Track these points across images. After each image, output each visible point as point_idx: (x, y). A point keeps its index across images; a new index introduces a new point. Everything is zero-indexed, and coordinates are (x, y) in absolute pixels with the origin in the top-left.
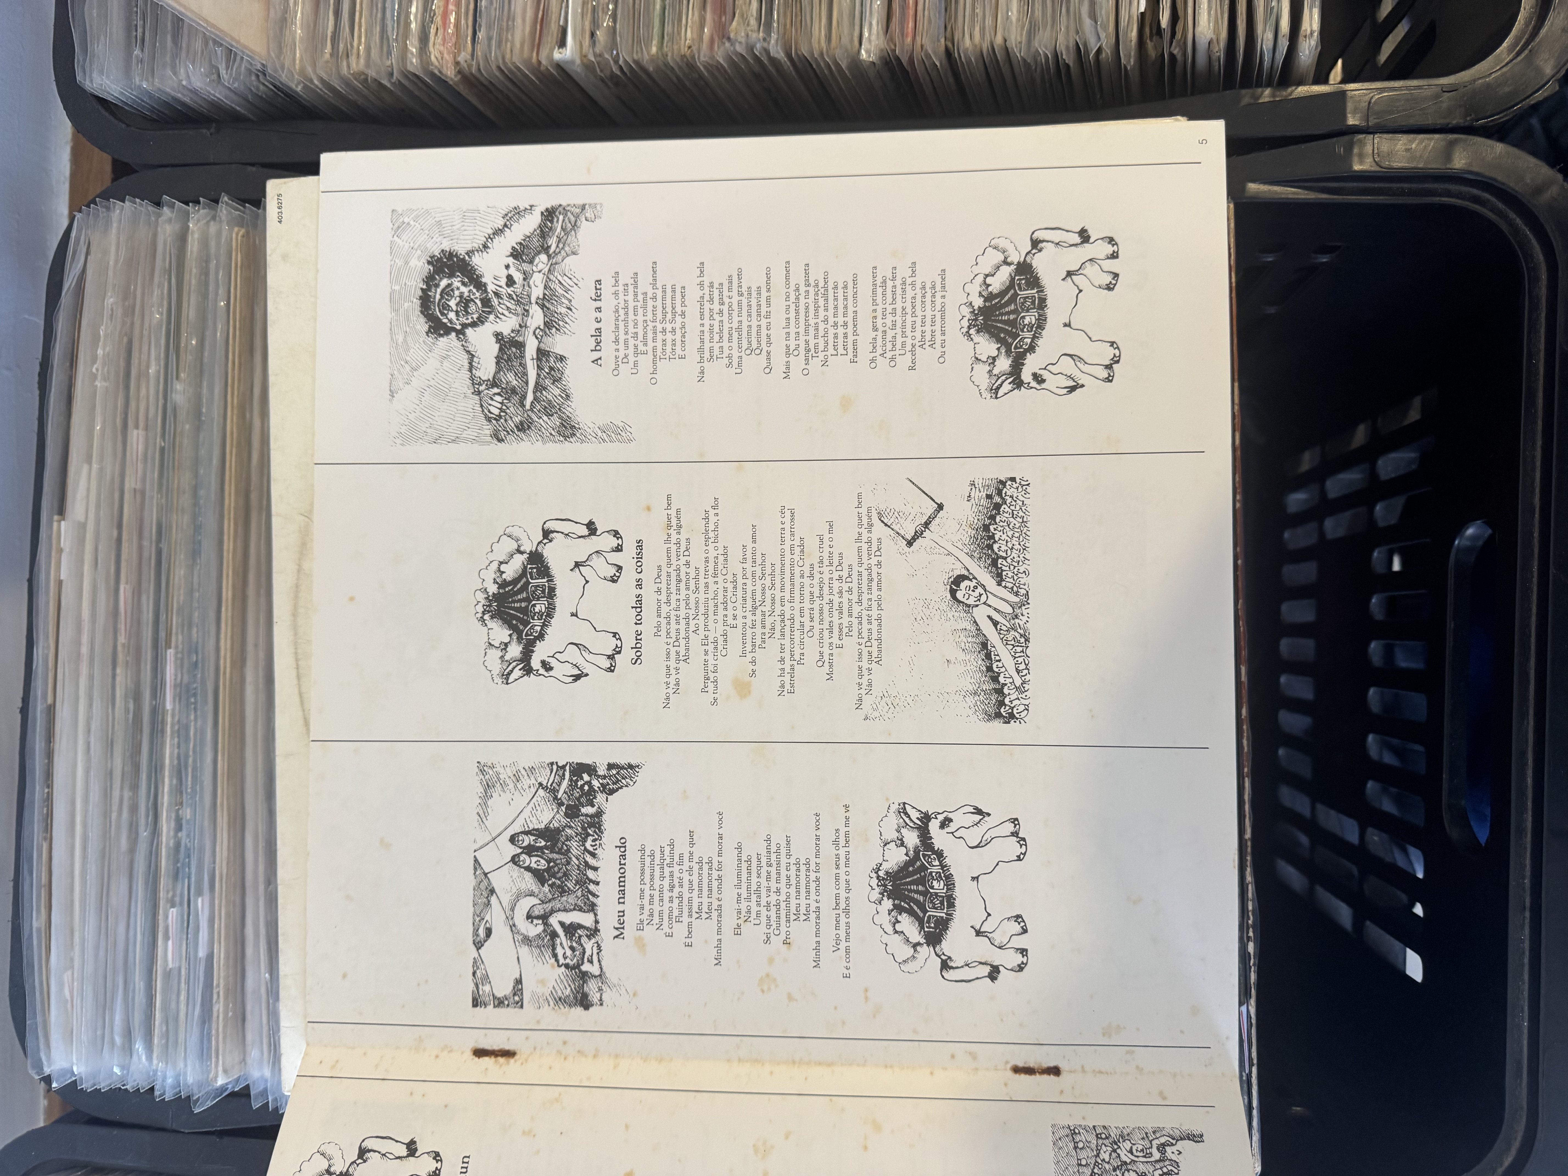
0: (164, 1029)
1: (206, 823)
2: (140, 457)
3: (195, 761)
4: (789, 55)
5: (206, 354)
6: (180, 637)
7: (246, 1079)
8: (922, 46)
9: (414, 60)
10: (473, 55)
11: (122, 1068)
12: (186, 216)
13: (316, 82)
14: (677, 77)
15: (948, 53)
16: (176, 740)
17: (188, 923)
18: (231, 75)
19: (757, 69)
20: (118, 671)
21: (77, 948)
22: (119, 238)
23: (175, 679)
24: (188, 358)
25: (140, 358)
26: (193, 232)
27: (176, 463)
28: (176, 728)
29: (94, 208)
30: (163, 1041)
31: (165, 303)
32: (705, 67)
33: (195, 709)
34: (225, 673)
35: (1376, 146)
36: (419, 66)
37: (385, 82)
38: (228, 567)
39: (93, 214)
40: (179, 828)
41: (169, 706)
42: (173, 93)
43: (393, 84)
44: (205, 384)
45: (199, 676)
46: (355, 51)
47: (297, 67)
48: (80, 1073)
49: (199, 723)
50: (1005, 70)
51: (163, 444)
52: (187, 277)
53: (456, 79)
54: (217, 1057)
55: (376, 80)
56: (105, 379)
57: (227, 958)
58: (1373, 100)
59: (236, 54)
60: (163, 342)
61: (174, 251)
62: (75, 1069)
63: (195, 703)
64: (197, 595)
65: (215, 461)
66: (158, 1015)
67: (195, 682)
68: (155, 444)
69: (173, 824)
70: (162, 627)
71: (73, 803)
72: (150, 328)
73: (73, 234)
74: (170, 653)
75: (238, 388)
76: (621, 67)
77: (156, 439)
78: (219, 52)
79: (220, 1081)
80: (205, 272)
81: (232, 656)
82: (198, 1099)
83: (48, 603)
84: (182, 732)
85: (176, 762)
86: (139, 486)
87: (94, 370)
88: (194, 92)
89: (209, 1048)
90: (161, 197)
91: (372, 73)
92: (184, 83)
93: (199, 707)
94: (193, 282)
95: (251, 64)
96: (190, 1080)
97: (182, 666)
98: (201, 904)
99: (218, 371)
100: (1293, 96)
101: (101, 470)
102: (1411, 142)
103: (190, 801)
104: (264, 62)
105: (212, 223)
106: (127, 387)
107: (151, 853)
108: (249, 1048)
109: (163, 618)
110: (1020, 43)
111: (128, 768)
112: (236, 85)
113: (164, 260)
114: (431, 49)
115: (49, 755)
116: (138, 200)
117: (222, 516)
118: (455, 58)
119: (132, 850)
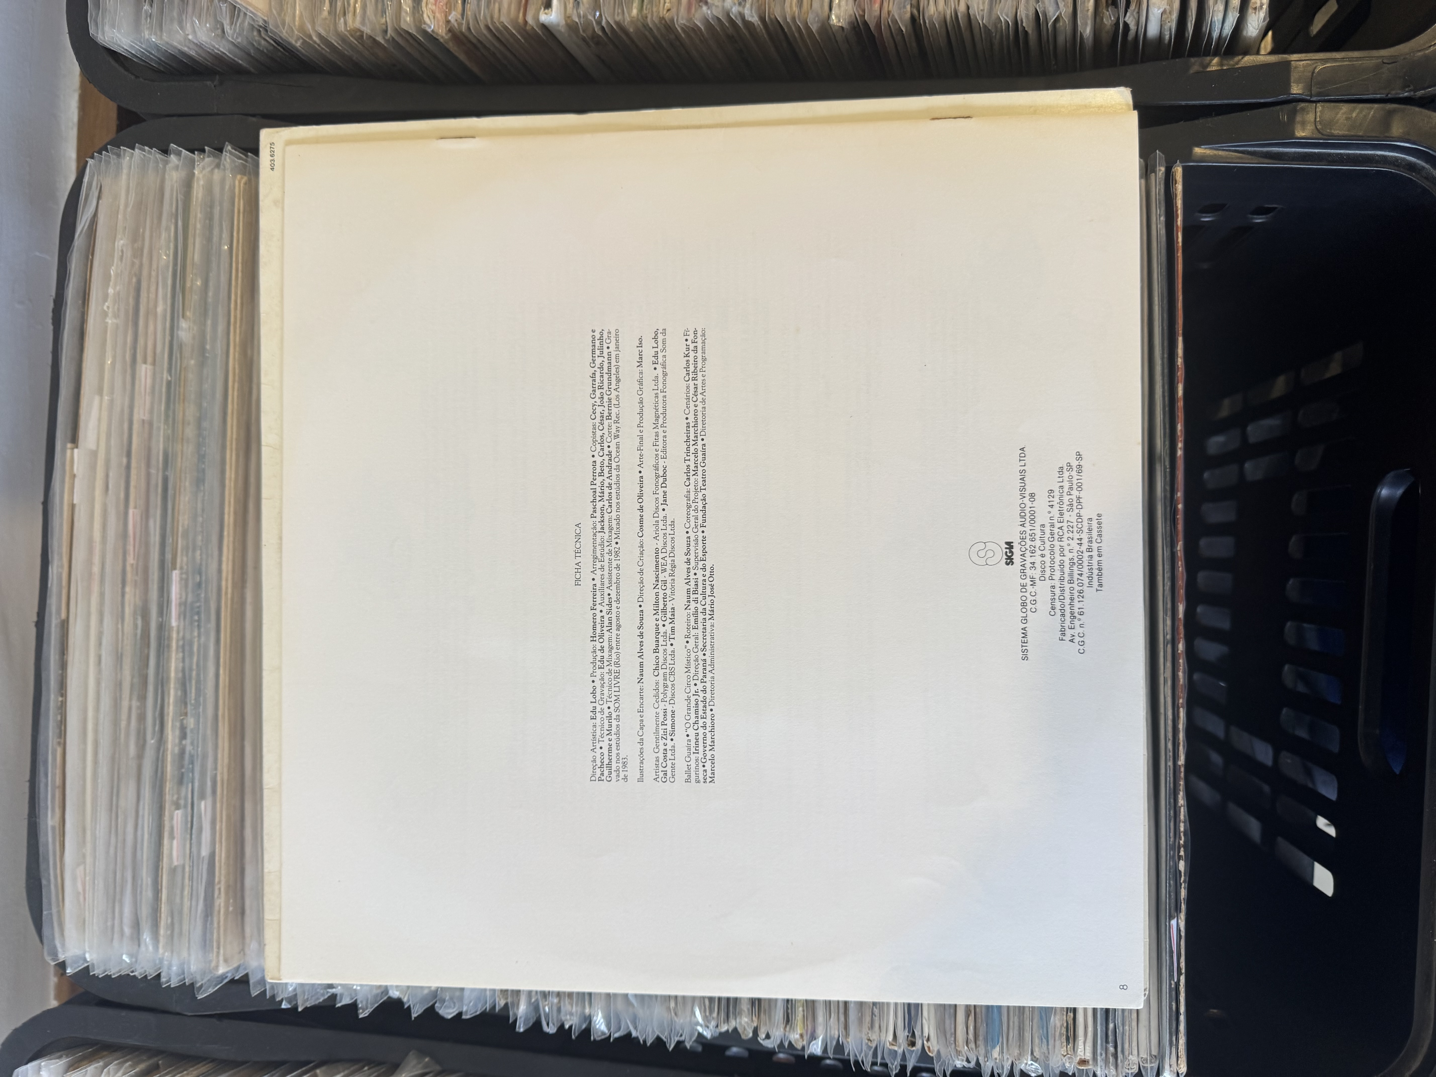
0: (169, 921)
1: (209, 732)
2: (148, 390)
3: (198, 675)
4: (762, 19)
5: (210, 294)
6: (185, 559)
7: (245, 969)
8: (889, 12)
9: (408, 19)
10: (463, 15)
11: (131, 956)
12: (192, 164)
13: (315, 38)
14: (655, 37)
15: (913, 19)
16: (181, 655)
17: (191, 826)
18: (235, 30)
19: (731, 31)
20: (128, 589)
21: (89, 846)
22: (129, 184)
23: (181, 598)
24: (193, 298)
25: (148, 297)
26: (198, 179)
27: (182, 397)
28: (181, 643)
29: (105, 155)
30: (169, 932)
31: (172, 245)
32: (682, 28)
33: (199, 626)
34: (226, 593)
35: (1318, 114)
36: (412, 25)
37: (380, 39)
38: (230, 494)
39: (105, 161)
40: (183, 736)
41: (174, 623)
42: (179, 47)
43: (387, 41)
44: (209, 322)
45: (203, 595)
46: (351, 9)
47: (297, 23)
48: (92, 960)
49: (203, 639)
50: (966, 35)
51: (169, 378)
52: (192, 221)
53: (446, 37)
54: (218, 948)
55: (371, 37)
56: (116, 316)
57: (228, 857)
58: (1317, 70)
59: (239, 10)
60: (169, 282)
61: (181, 197)
62: (87, 956)
63: (199, 621)
64: (200, 519)
65: (219, 395)
66: (164, 908)
67: (198, 601)
68: (162, 378)
69: (177, 732)
70: (168, 549)
71: (85, 711)
72: (158, 267)
73: (86, 179)
74: (175, 575)
75: (240, 327)
76: (603, 28)
77: (163, 374)
78: (224, 9)
79: (221, 971)
80: (209, 217)
81: (233, 578)
82: (201, 986)
83: (61, 525)
84: (186, 647)
85: (180, 675)
86: (146, 417)
87: (105, 308)
88: (199, 46)
89: (211, 941)
90: (168, 146)
91: (367, 30)
92: (190, 37)
93: (202, 624)
94: (198, 226)
95: (254, 20)
96: (193, 968)
97: (186, 586)
98: (204, 807)
99: (221, 311)
100: (1239, 66)
101: (112, 402)
102: (1352, 111)
103: (194, 712)
104: (266, 19)
105: (216, 171)
106: (136, 324)
107: (157, 759)
108: (248, 940)
109: (169, 540)
110: (983, 10)
111: (136, 680)
112: (239, 40)
113: (171, 204)
114: (424, 9)
115: (63, 666)
116: (146, 148)
117: (223, 447)
118: (446, 16)
119: (140, 756)
